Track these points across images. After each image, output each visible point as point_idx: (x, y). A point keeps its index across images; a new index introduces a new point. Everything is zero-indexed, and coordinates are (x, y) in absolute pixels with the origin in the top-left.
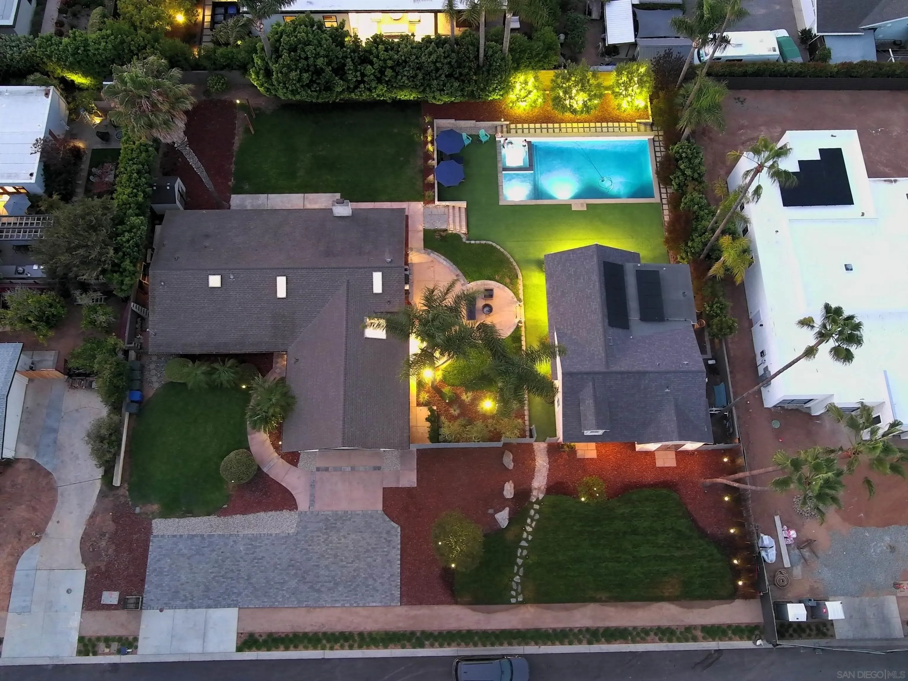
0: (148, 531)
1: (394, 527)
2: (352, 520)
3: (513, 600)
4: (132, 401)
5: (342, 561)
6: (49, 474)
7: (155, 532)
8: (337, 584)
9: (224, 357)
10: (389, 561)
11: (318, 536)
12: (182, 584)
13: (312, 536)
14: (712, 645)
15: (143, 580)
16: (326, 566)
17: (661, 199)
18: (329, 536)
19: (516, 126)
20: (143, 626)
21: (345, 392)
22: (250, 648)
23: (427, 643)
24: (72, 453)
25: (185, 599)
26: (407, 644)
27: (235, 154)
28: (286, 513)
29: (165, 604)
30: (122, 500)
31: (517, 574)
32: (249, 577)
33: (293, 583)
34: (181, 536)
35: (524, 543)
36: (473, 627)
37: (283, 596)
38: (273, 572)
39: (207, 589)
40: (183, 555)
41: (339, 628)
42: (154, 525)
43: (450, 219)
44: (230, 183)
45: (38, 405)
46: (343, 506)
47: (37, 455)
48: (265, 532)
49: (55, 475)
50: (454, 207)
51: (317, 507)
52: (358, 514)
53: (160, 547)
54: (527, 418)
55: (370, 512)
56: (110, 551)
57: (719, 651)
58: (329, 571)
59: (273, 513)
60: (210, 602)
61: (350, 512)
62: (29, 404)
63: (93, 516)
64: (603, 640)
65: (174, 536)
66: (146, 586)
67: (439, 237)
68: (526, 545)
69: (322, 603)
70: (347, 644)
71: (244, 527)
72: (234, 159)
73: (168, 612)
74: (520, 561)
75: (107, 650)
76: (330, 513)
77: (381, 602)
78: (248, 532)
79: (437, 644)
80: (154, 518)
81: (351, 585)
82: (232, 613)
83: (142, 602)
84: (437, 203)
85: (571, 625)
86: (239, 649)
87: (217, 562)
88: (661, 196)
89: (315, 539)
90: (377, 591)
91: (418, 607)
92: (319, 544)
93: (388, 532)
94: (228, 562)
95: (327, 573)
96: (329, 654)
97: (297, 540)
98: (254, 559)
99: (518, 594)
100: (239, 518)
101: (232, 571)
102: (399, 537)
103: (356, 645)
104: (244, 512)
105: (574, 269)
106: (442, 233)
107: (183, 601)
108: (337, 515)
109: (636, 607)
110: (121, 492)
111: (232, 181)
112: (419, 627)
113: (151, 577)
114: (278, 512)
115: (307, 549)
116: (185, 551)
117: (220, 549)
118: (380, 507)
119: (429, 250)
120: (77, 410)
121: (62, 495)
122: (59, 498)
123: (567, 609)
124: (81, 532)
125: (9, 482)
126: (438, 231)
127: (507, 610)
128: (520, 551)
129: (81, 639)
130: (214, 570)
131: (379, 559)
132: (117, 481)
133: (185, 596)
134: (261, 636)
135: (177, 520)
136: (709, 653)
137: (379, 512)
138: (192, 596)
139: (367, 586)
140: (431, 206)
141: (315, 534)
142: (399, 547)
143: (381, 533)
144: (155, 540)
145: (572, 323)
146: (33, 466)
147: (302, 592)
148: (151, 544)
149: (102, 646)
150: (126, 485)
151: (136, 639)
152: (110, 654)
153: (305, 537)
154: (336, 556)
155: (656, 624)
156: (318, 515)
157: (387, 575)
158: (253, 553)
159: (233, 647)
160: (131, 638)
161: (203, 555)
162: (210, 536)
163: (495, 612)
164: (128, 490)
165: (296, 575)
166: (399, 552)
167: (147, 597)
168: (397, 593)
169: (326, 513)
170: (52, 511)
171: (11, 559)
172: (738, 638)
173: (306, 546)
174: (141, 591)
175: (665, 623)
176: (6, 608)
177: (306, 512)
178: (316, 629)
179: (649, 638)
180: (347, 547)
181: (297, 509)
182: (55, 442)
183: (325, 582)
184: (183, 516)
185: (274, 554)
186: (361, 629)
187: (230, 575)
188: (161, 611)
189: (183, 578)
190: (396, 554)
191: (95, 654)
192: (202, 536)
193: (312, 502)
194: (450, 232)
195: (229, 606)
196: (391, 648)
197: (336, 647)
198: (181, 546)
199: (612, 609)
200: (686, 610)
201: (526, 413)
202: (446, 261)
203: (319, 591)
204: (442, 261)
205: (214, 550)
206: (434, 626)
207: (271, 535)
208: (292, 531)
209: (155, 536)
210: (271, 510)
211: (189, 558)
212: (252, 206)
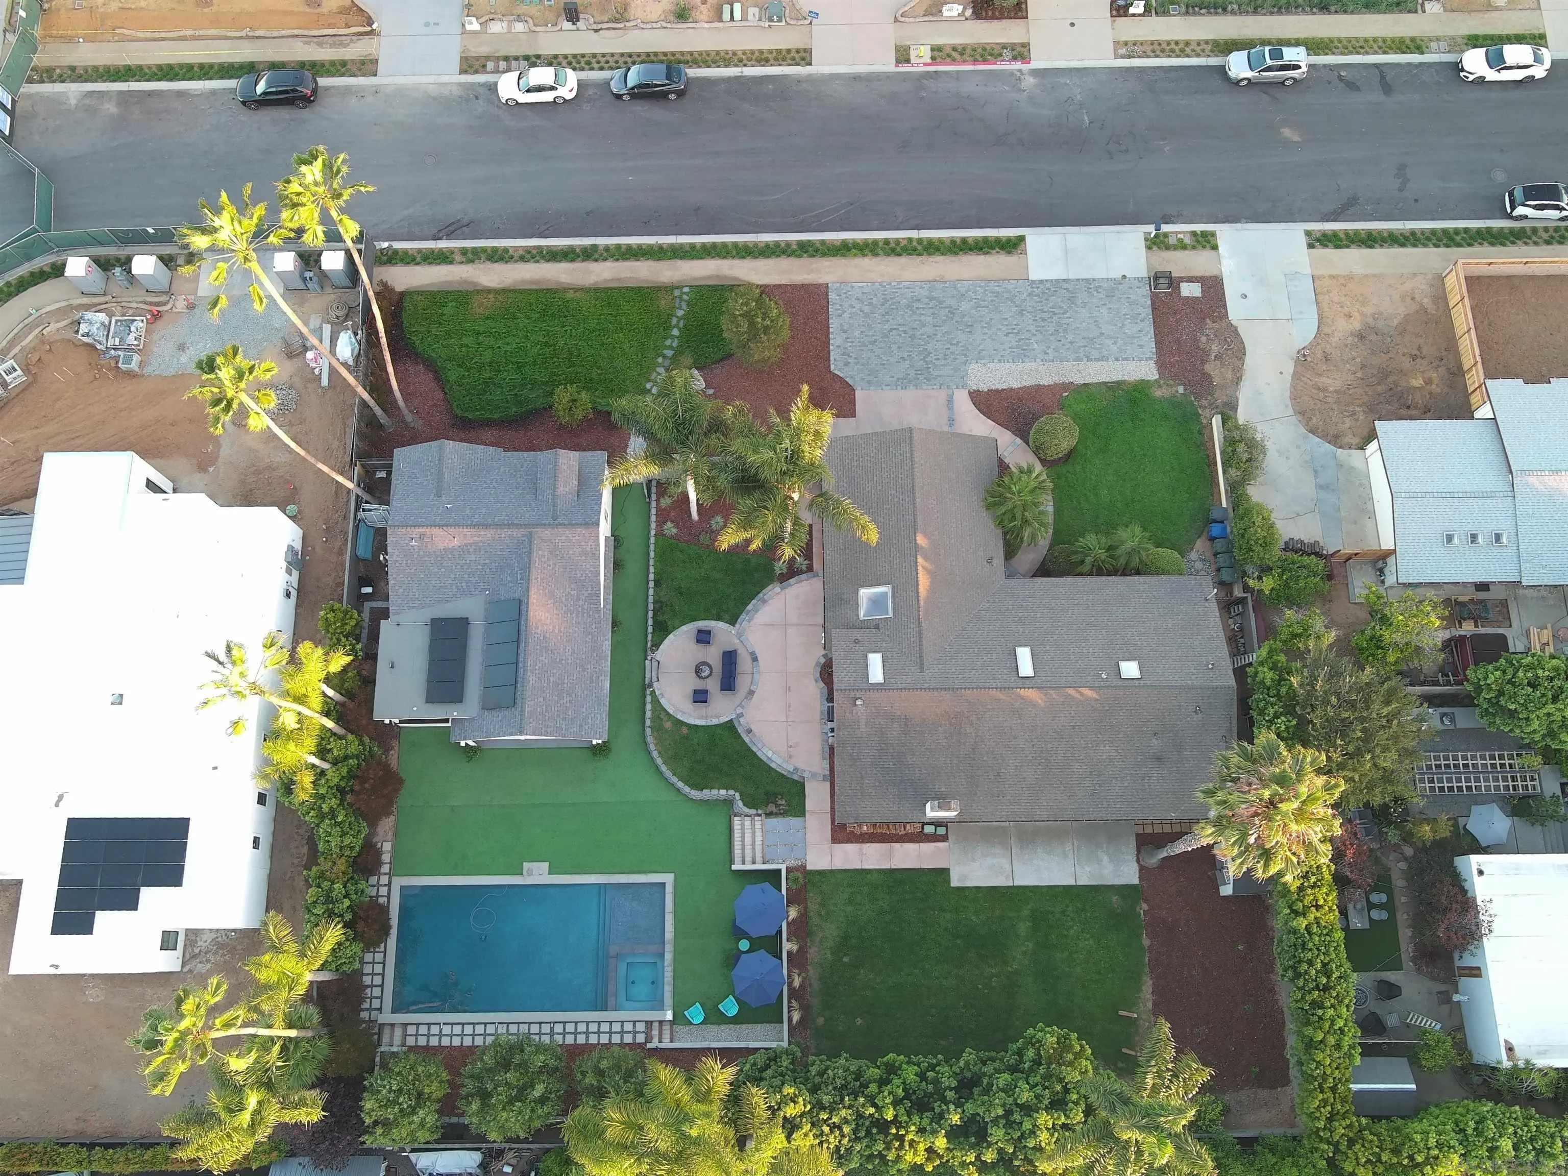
0: (1161, 365)
1: (840, 370)
2: (895, 379)
3: (686, 290)
4: (1222, 522)
5: (905, 332)
6: (1312, 431)
7: (1152, 364)
8: (909, 306)
9: (1099, 570)
10: (845, 332)
11: (938, 359)
12: (1105, 304)
13: (945, 359)
14: (443, 244)
15: (1154, 309)
16: (924, 326)
17: (389, 885)
18: (923, 359)
19: (634, 1038)
20: (1143, 260)
21: (914, 500)
22: (1009, 240)
23: (795, 247)
24: (1288, 458)
25: (1097, 289)
26: (818, 245)
27: (1147, 969)
28: (984, 387)
29: (1120, 284)
30: (1205, 403)
31: (680, 319)
32: (1021, 313)
33: (965, 306)
34: (1117, 360)
35: (669, 353)
36: (737, 262)
37: (975, 292)
38: (991, 319)
39: (1072, 300)
40: (1109, 337)
41: (903, 260)
42: (1155, 372)
43: (761, 839)
44: (1145, 906)
45: (1355, 523)
46: (909, 395)
47: (1335, 456)
48: (1007, 365)
49: (1303, 430)
50: (754, 863)
51: (943, 395)
52: (887, 385)
53: (1141, 346)
54: (653, 511)
55: (872, 388)
56: (1204, 339)
57: (436, 238)
58: (920, 321)
59: (1000, 387)
60: (1066, 286)
61: (899, 388)
62: (1370, 523)
63: (1237, 380)
64: (578, 250)
65: (1125, 359)
66: (1149, 302)
67: (780, 802)
68: (665, 352)
69: (926, 286)
70: (893, 245)
71: (1037, 370)
72: (1147, 959)
73: (1117, 275)
74: (675, 332)
75: (1180, 236)
76: (925, 387)
77: (853, 287)
78: (1030, 365)
79: (783, 245)
80: (1156, 380)
81: (891, 305)
82: (1034, 275)
83: (1150, 286)
84: (783, 867)
85: (616, 264)
86: (1022, 239)
87: (1065, 330)
88: (389, 890)
89: (941, 356)
90: (857, 299)
91: (806, 282)
92: (936, 350)
93: (847, 364)
94: (1051, 330)
95: (923, 318)
96: (914, 234)
97: (965, 355)
98: (1018, 333)
99: (681, 298)
100: (1046, 380)
101: (1044, 320)
102: (832, 358)
103: (881, 244)
104: (1039, 388)
105: (562, 702)
106: (775, 810)
107: (1100, 287)
108: (916, 386)
109: (531, 282)
110: (1207, 412)
111: (1142, 912)
112: (805, 261)
113: (1145, 311)
114: (994, 388)
115: (952, 344)
116: (1109, 342)
117: (1063, 345)
118: (859, 394)
119: (795, 777)
120: (1298, 515)
121: (1286, 406)
122: (1288, 402)
123: (619, 280)
124: (1248, 360)
125: (1361, 418)
126: (781, 814)
127: (695, 279)
128: (675, 345)
129: (1215, 248)
130: (1067, 321)
131: (857, 333)
132: (1216, 421)
133: (1098, 292)
134: (998, 252)
135: (1126, 378)
136: (449, 237)
137: (859, 388)
138: (1089, 292)
139: (870, 304)
140: (793, 863)
141: (943, 362)
142: (831, 348)
143: (856, 364)
144: (1149, 355)
145: (574, 615)
146: (1335, 440)
147: (953, 297)
148: (1154, 350)
149: (1187, 240)
150: (1204, 421)
151: (1149, 248)
152: (1176, 233)
153: (955, 359)
154: (913, 337)
155: (510, 266)
156: (941, 385)
157: (846, 315)
158: (1020, 340)
159: (1028, 240)
160: (1155, 248)
161: (1084, 338)
162: (1079, 359)
163: (709, 277)
164: (1201, 415)
165: (963, 316)
166: (831, 342)
167: (1145, 290)
168: (832, 296)
169: (930, 387)
170: (1293, 387)
171: (1327, 330)
172: (410, 252)
173: (953, 348)
174: (1154, 298)
175: (499, 267)
176: (1316, 279)
177: (957, 388)
178: (931, 259)
179: (521, 252)
180: (899, 347)
181: (970, 393)
182: (1316, 472)
183: (923, 308)
184: (1119, 383)
185: (993, 340)
186: (875, 260)
187: (1046, 316)
188: (1124, 277)
189: (1104, 310)
190: (836, 340)
191: (1194, 234)
192: (1089, 359)
193: (950, 401)
194: (760, 812)
195: (1041, 282)
196: (837, 240)
197: (905, 242)
198: (1114, 348)
199: (563, 280)
200: (470, 280)
201: (653, 518)
202: (769, 759)
203: (931, 299)
204: (775, 758)
205: (1071, 343)
206: (784, 263)
207: (1000, 361)
208: (972, 366)
209: (1151, 359)
210: (1003, 390)
211: (1102, 334)
212: (1099, 862)
